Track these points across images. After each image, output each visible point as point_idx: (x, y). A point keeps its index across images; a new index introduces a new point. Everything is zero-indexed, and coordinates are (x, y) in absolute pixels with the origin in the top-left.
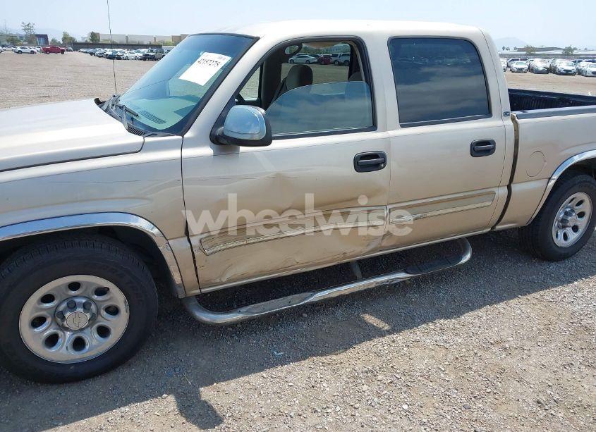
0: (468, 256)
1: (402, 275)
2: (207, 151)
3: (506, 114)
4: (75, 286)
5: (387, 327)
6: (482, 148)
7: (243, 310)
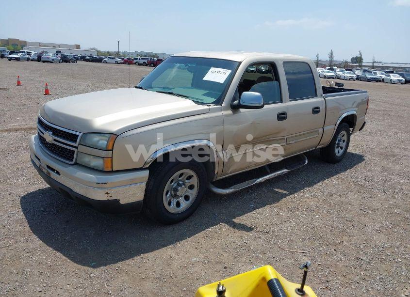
0: (307, 162)
1: (286, 170)
2: (230, 112)
3: (322, 96)
4: (181, 175)
5: (288, 193)
6: (316, 110)
7: (232, 187)
